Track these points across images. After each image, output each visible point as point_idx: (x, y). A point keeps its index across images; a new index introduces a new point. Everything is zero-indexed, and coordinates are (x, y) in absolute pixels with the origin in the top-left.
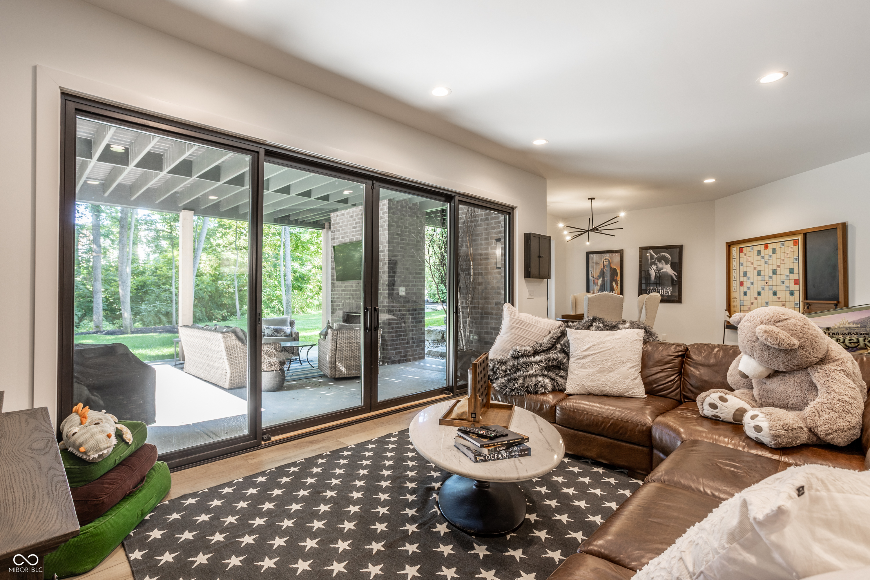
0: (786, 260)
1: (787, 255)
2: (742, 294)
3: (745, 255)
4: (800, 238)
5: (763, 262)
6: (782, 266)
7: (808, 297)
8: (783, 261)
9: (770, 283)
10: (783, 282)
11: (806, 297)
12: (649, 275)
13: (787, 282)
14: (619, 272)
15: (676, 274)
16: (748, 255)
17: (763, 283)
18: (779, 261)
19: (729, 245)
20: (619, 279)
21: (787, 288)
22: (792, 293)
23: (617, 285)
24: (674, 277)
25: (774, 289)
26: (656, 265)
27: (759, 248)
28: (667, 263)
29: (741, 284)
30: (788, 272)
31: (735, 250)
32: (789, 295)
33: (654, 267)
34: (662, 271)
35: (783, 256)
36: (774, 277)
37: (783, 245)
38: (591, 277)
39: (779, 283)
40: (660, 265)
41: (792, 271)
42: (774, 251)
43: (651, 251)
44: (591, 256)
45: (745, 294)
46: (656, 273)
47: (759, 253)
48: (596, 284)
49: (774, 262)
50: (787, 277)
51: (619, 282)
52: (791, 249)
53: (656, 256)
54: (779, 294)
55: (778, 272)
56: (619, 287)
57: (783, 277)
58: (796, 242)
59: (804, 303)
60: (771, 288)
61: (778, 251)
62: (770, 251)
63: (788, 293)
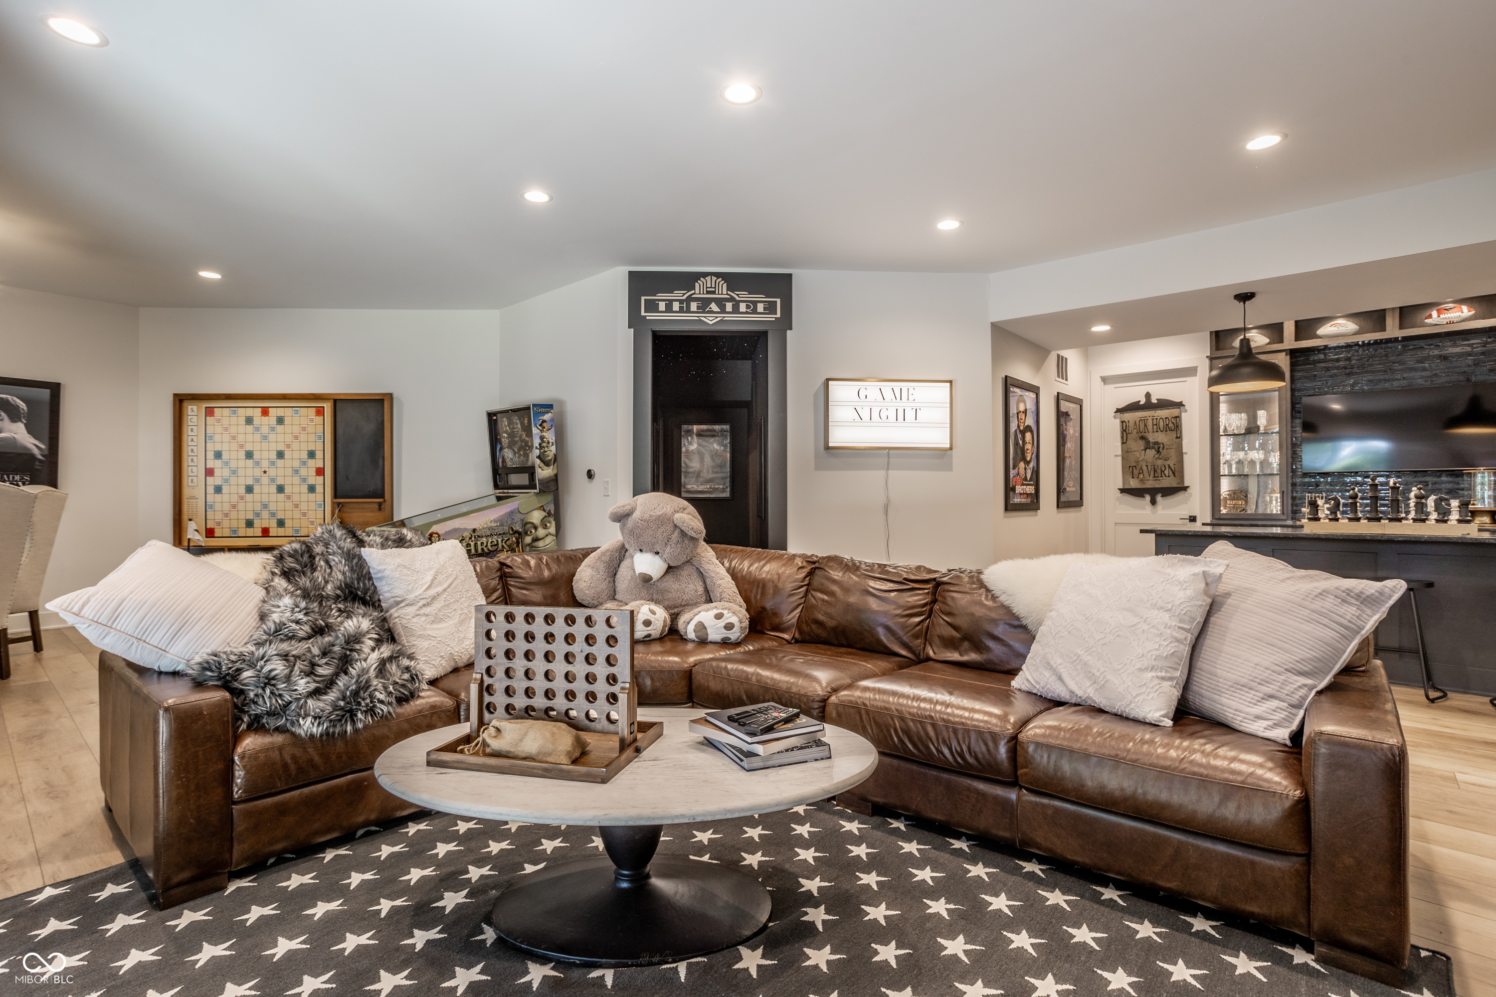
0: (303, 437)
1: (304, 429)
2: (211, 490)
3: (218, 421)
4: (328, 407)
5: (258, 437)
6: (295, 446)
7: (338, 494)
8: (296, 438)
9: (272, 472)
10: (296, 472)
11: (336, 495)
13: (303, 472)
16: (225, 422)
17: (258, 472)
18: (289, 438)
19: (180, 401)
21: (304, 480)
22: (312, 489)
24: (38, 452)
25: (280, 482)
27: (249, 412)
28: (14, 418)
29: (209, 472)
30: (304, 455)
31: (193, 411)
32: (306, 491)
35: (296, 430)
36: (280, 462)
37: (297, 413)
39: (289, 472)
41: (312, 454)
42: (280, 421)
45: (218, 490)
47: (249, 421)
49: (279, 438)
50: (304, 463)
52: (312, 420)
54: (288, 490)
55: (287, 454)
57: (296, 464)
58: (320, 412)
59: (333, 503)
60: (273, 480)
61: (287, 421)
62: (272, 420)
63: (305, 489)
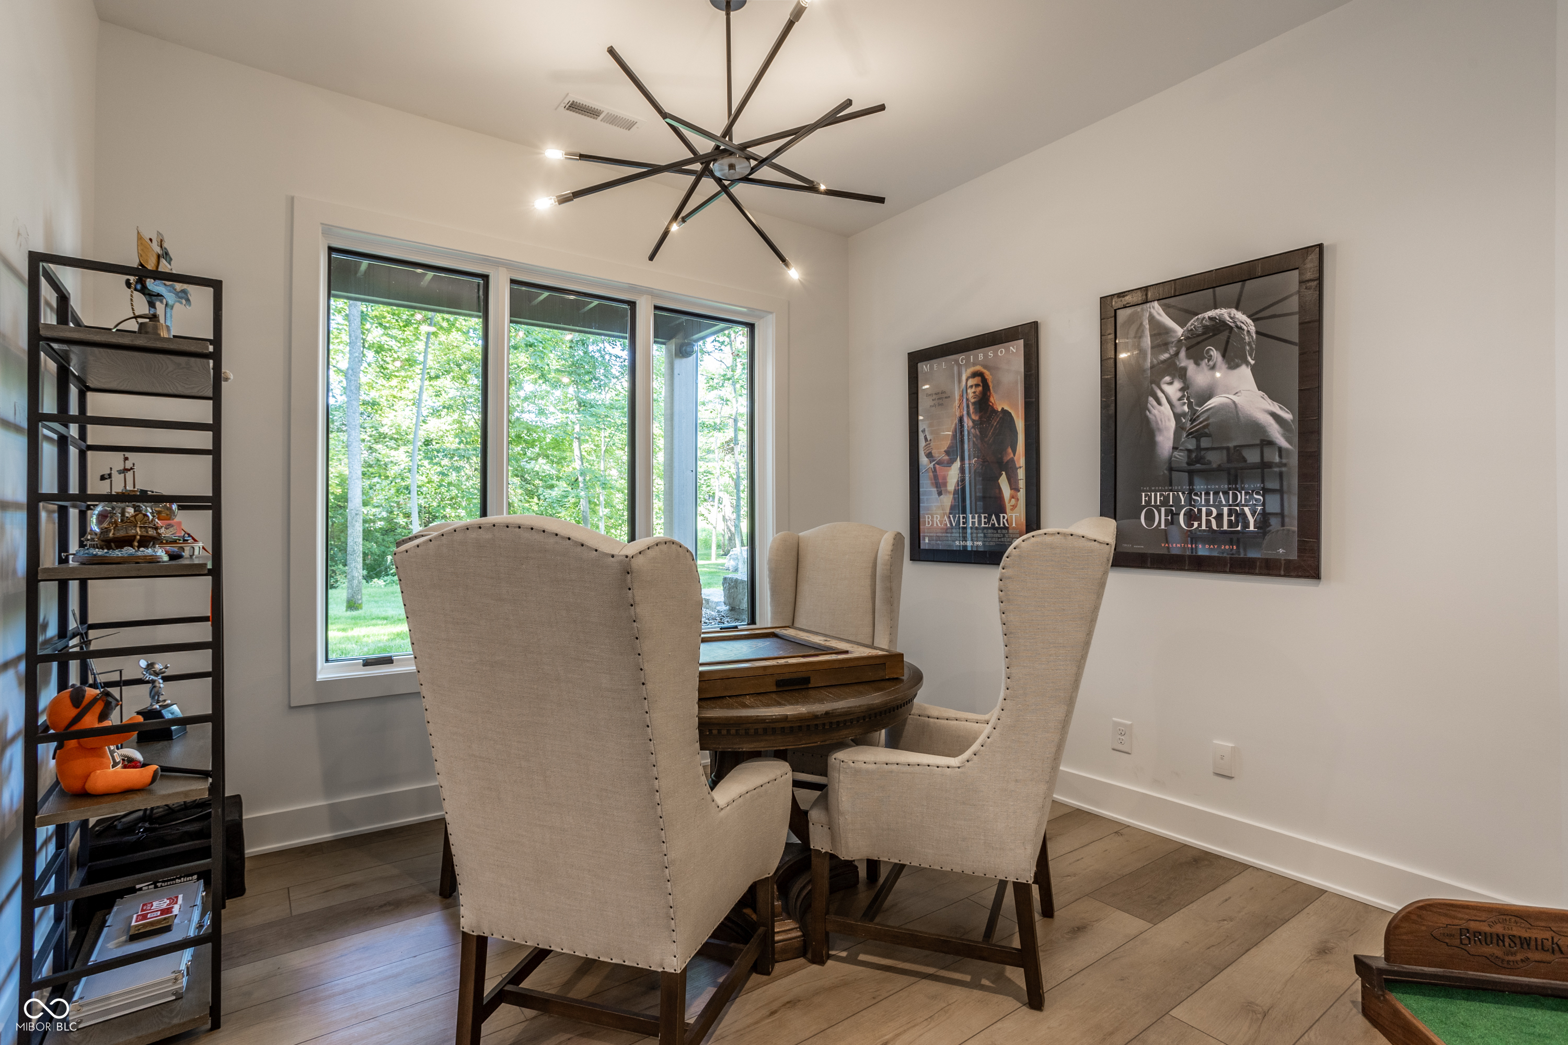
12: (1148, 431)
14: (1020, 425)
15: (1288, 416)
20: (1020, 460)
23: (1014, 487)
24: (1276, 433)
26: (1182, 374)
28: (1233, 359)
33: (1173, 389)
34: (1213, 402)
38: (923, 460)
40: (1200, 376)
43: (1156, 310)
44: (924, 367)
46: (1177, 417)
48: (940, 486)
51: (1021, 474)
53: (1179, 331)
56: (1022, 494)
